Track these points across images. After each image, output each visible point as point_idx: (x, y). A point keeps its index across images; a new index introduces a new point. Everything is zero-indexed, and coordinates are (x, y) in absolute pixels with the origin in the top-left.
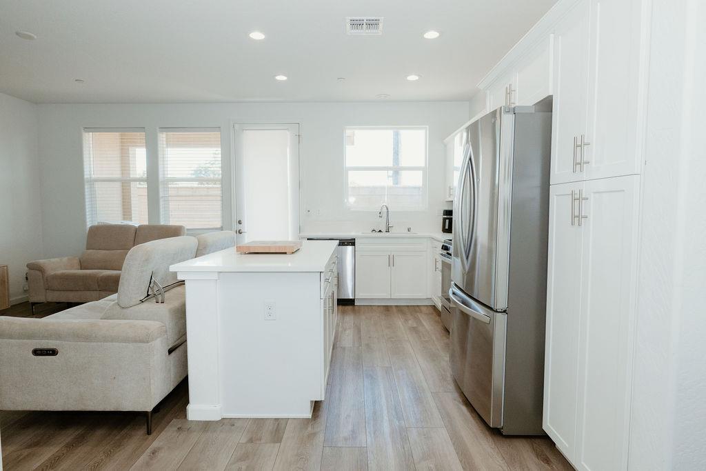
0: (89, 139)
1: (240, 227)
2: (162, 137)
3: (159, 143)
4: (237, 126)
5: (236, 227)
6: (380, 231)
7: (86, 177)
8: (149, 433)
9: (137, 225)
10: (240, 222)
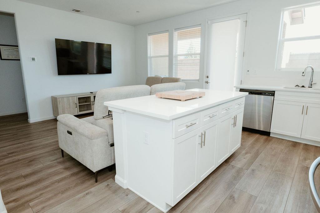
0: (150, 39)
1: (207, 79)
2: (176, 34)
3: (174, 37)
4: (209, 22)
5: (205, 79)
6: (303, 87)
7: (148, 56)
8: (96, 181)
9: (163, 77)
10: (208, 77)
